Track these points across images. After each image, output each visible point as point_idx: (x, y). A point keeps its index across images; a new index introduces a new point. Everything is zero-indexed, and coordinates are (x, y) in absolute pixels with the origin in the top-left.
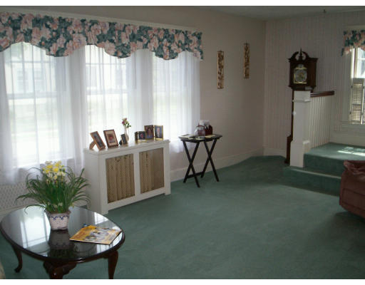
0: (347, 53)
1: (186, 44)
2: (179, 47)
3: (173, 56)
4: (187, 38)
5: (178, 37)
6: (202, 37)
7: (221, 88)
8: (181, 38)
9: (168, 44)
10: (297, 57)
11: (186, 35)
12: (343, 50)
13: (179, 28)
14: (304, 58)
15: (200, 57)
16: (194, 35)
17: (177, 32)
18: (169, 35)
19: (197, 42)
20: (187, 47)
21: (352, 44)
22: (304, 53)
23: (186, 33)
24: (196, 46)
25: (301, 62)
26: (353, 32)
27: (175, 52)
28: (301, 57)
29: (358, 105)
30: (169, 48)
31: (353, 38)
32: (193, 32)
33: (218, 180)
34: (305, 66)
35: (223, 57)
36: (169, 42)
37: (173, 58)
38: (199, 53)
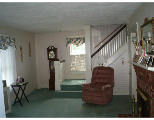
0: (68, 46)
1: (10, 43)
2: (7, 44)
3: (6, 48)
4: (10, 41)
5: (7, 40)
6: (15, 40)
7: (22, 62)
8: (8, 40)
9: (3, 43)
10: (50, 48)
11: (9, 39)
12: (67, 45)
13: (7, 36)
14: (53, 48)
15: (15, 49)
16: (13, 39)
17: (7, 38)
18: (3, 39)
19: (14, 42)
20: (10, 44)
21: (70, 43)
22: (53, 46)
23: (10, 38)
24: (13, 44)
25: (52, 50)
26: (70, 39)
27: (6, 46)
28: (51, 48)
29: (74, 64)
30: (4, 45)
31: (70, 41)
32: (12, 38)
33: (28, 102)
34: (54, 51)
35: (22, 48)
36: (4, 42)
37: (6, 49)
38: (15, 47)
